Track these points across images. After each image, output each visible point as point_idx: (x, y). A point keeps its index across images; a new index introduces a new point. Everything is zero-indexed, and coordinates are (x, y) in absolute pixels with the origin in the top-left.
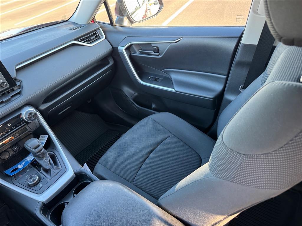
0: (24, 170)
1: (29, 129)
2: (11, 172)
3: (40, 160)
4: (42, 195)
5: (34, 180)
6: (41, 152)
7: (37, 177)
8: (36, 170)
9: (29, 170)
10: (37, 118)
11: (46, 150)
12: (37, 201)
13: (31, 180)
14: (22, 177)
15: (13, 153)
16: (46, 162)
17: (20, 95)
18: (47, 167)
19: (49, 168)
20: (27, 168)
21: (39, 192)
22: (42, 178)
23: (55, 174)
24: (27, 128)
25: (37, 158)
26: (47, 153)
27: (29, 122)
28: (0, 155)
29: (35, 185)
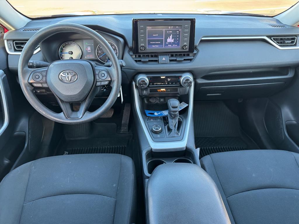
0: (156, 118)
1: (179, 92)
2: (149, 113)
3: (171, 118)
5: (157, 129)
6: (175, 113)
7: (160, 129)
8: (163, 124)
9: (159, 120)
10: (190, 86)
11: (179, 115)
12: (149, 144)
13: (156, 128)
14: (152, 122)
15: (158, 102)
16: (173, 123)
17: (190, 61)
18: (171, 127)
19: (172, 129)
20: (159, 118)
21: (155, 140)
22: (163, 132)
23: (172, 136)
24: (179, 89)
25: (170, 115)
26: (178, 117)
27: (182, 86)
28: (150, 98)
29: (156, 133)
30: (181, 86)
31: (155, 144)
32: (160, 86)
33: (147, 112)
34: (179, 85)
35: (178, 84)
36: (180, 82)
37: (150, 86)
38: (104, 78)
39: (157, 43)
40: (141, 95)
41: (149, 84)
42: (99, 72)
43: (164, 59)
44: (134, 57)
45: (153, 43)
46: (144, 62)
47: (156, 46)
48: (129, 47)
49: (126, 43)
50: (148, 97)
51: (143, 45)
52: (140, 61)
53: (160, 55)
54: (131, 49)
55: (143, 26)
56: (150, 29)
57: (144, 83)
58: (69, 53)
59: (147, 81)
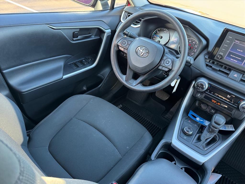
0: (196, 122)
1: (233, 113)
2: (191, 115)
3: (207, 130)
4: (178, 141)
5: (188, 131)
6: (214, 129)
7: (191, 133)
9: (196, 125)
11: (218, 132)
12: (172, 138)
13: (188, 129)
14: (189, 123)
15: (208, 110)
16: (206, 136)
18: (202, 138)
19: (202, 140)
20: (198, 124)
21: (179, 138)
22: (191, 137)
23: (197, 146)
24: (234, 111)
25: (208, 128)
26: (216, 134)
27: (239, 110)
28: (203, 103)
29: (185, 133)
30: (238, 108)
31: (177, 141)
32: (216, 97)
33: (191, 113)
34: (236, 107)
35: (235, 105)
36: (239, 104)
37: (206, 92)
38: (167, 65)
39: (238, 58)
40: (194, 95)
41: (207, 90)
42: (167, 59)
43: (236, 76)
44: (208, 61)
45: (233, 56)
46: (214, 70)
47: (235, 60)
48: (208, 51)
49: (207, 46)
50: (201, 101)
51: (222, 54)
52: (211, 67)
53: (234, 70)
54: (208, 53)
55: (231, 38)
56: (238, 43)
57: (202, 86)
58: (160, 37)
59: (206, 86)
